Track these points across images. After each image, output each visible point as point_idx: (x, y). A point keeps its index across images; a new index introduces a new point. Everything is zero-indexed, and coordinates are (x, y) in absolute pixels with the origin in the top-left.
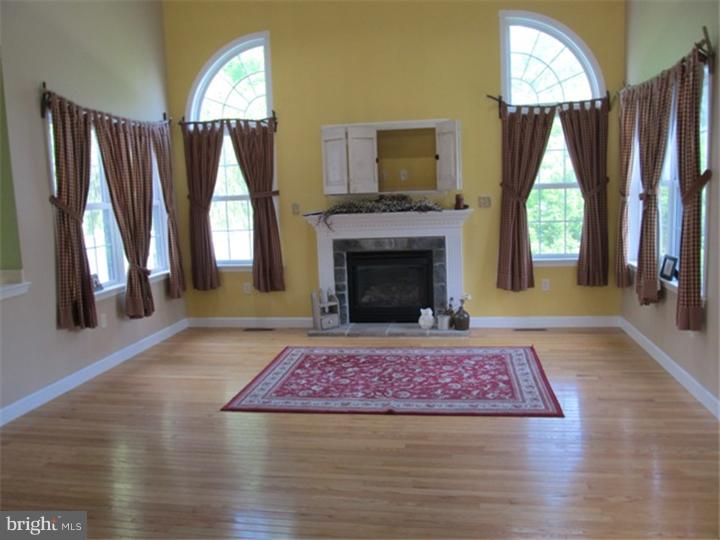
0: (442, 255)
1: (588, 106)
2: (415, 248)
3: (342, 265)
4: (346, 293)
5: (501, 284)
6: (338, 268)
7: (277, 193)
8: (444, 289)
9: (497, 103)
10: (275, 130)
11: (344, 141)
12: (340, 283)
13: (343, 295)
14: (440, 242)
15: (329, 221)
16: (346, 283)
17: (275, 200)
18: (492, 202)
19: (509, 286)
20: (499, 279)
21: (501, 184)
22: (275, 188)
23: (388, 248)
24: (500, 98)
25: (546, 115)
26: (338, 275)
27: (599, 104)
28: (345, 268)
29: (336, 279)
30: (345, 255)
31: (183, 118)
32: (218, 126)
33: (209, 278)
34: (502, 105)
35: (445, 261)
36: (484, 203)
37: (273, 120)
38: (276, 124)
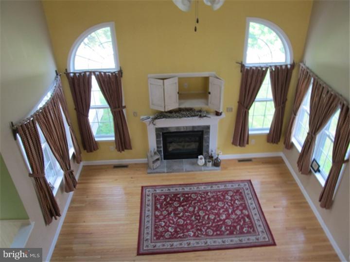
0: (208, 133)
1: (284, 67)
2: (196, 130)
3: (160, 138)
4: (162, 149)
5: (234, 143)
6: (158, 139)
7: (125, 107)
8: (208, 146)
9: (240, 65)
10: (122, 76)
11: (162, 86)
12: (159, 146)
13: (161, 151)
14: (208, 127)
15: (154, 123)
16: (162, 145)
17: (124, 110)
18: (233, 110)
19: (238, 144)
20: (233, 141)
21: (238, 102)
22: (124, 105)
23: (182, 130)
24: (242, 62)
25: (264, 71)
26: (158, 142)
27: (289, 66)
28: (162, 139)
29: (157, 144)
30: (161, 133)
31: (66, 70)
32: (88, 73)
33: (92, 147)
34: (243, 66)
35: (209, 135)
36: (229, 110)
37: (121, 72)
38: (122, 73)
